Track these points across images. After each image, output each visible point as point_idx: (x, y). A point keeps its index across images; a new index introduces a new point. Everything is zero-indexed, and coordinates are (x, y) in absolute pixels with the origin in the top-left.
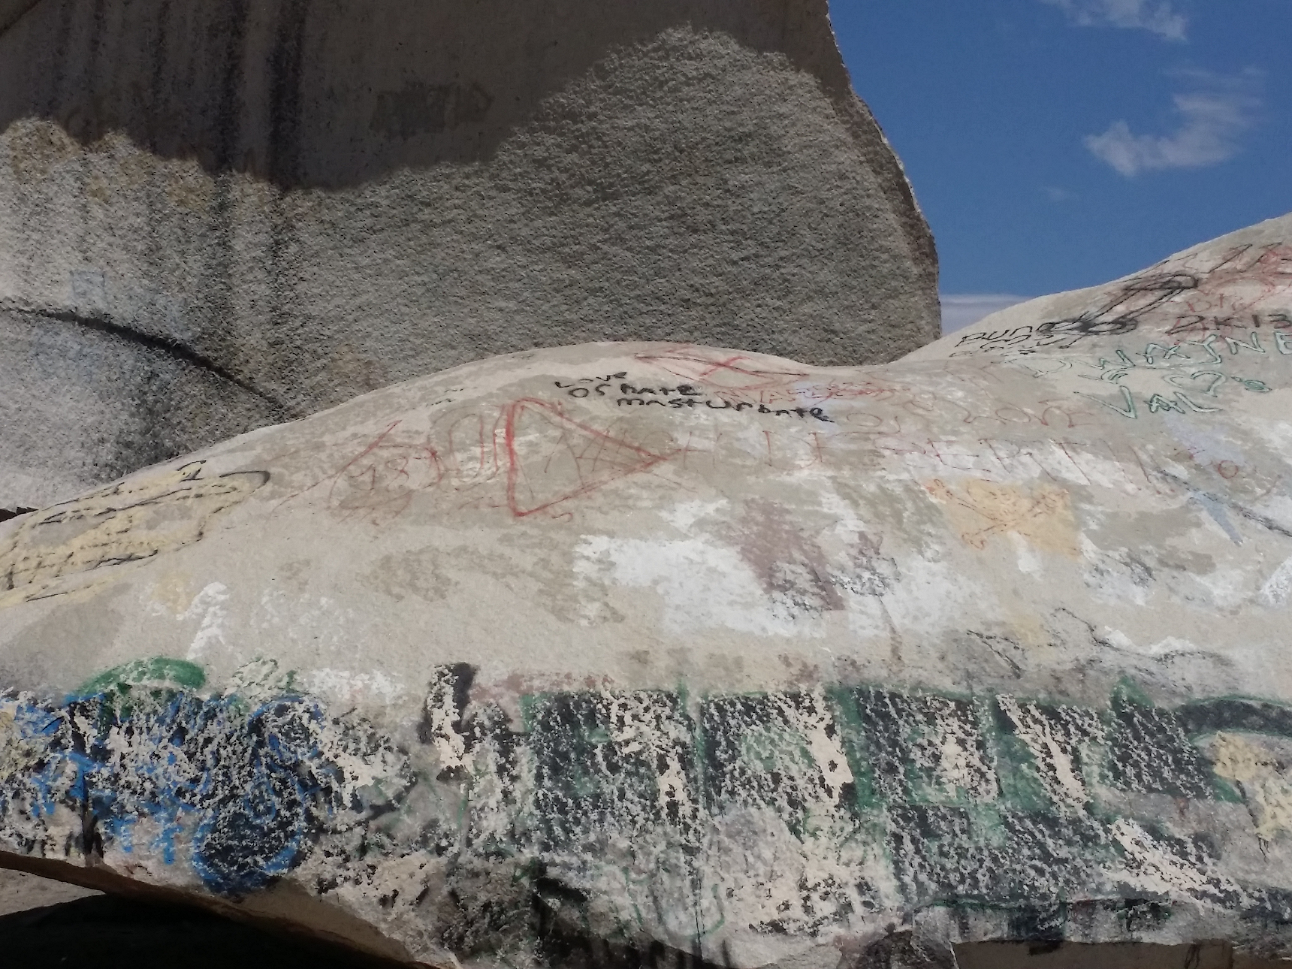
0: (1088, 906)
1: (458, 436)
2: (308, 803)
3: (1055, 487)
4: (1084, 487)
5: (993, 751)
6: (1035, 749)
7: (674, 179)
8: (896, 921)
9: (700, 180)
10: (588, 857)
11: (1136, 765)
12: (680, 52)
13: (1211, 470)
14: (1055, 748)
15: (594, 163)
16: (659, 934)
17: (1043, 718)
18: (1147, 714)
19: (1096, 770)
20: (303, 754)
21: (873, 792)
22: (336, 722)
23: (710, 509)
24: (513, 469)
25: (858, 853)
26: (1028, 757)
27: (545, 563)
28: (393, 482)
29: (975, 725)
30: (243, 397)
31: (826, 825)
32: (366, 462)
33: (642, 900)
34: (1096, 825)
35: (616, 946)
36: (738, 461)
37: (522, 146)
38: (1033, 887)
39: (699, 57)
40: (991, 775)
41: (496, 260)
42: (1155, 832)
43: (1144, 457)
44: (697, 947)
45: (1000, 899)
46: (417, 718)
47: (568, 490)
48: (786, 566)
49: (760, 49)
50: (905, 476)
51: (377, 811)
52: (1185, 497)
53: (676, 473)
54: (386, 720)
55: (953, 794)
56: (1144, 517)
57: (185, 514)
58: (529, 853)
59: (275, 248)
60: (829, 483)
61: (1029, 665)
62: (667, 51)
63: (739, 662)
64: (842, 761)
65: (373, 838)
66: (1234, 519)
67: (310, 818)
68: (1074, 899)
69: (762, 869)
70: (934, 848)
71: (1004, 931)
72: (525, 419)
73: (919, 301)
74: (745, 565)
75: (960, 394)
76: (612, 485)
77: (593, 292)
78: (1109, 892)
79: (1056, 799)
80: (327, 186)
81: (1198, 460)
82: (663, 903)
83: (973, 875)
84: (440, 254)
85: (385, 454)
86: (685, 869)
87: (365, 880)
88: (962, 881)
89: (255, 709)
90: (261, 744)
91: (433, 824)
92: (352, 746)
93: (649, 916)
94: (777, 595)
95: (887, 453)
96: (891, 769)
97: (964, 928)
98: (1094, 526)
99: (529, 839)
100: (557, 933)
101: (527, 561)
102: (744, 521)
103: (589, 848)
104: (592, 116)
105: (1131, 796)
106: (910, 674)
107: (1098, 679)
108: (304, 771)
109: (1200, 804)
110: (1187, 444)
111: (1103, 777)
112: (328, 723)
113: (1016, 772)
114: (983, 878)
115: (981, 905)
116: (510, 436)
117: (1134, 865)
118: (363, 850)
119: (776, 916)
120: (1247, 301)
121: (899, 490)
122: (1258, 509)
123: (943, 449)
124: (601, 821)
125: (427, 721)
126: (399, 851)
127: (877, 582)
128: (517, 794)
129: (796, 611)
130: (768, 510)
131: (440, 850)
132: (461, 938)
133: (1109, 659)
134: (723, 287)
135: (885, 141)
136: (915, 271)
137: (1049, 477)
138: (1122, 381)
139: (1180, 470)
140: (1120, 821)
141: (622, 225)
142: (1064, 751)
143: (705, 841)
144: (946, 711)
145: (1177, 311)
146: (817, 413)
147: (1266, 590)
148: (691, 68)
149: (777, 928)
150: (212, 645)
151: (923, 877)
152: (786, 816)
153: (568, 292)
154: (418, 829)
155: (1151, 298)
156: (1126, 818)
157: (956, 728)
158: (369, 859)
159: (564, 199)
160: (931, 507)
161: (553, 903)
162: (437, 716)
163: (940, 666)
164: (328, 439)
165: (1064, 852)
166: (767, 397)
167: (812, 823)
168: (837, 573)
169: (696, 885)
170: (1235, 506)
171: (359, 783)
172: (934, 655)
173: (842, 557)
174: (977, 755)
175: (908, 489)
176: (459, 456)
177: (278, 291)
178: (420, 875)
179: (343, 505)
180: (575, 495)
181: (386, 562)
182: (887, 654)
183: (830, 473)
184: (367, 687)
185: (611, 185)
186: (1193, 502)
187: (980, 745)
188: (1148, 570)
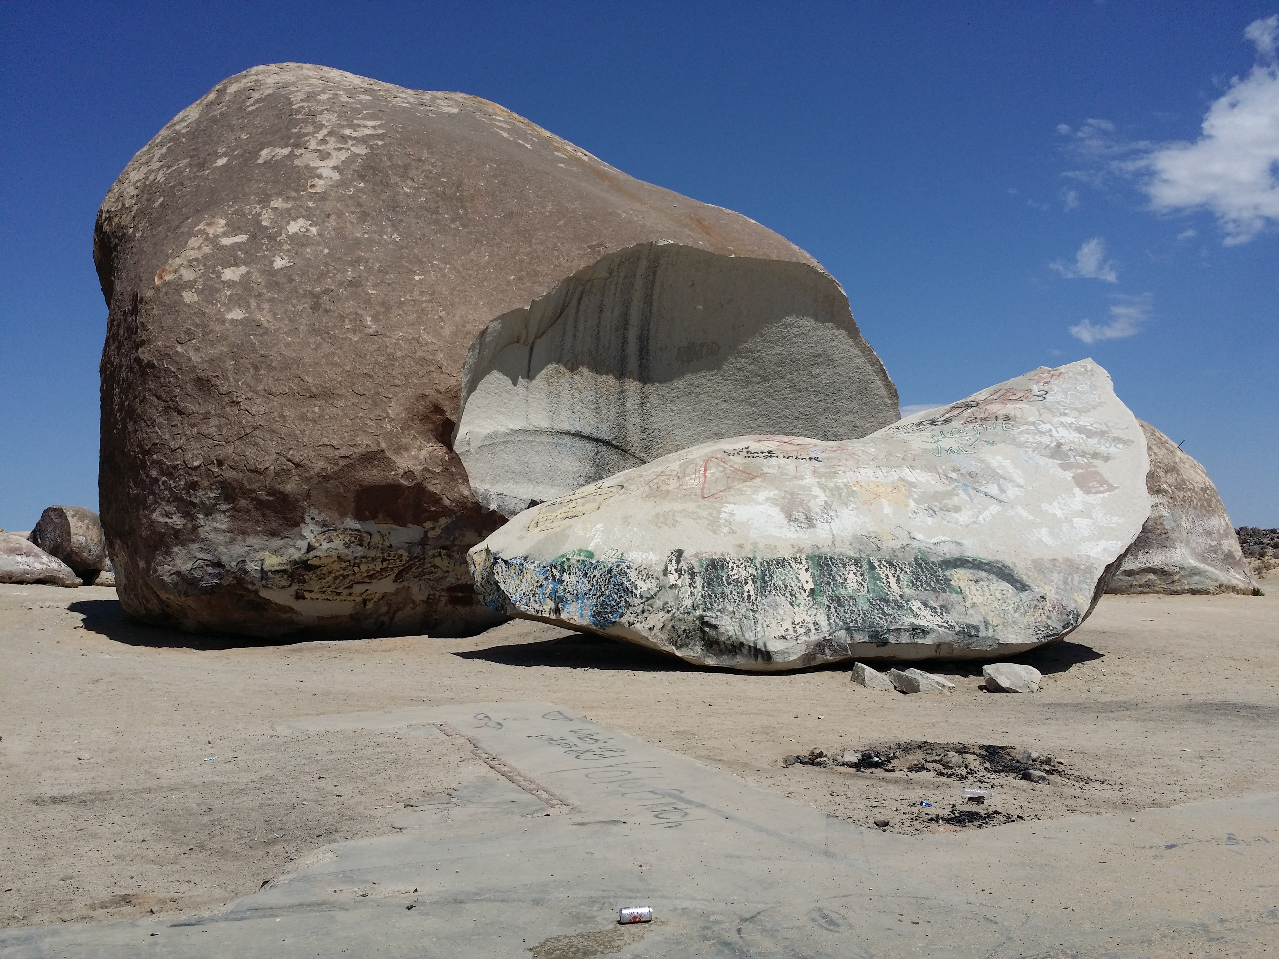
0: (898, 630)
1: (688, 471)
2: (626, 596)
3: (903, 483)
4: (914, 483)
5: (866, 577)
6: (883, 576)
7: (791, 373)
8: (826, 635)
9: (801, 372)
10: (719, 613)
11: (921, 581)
12: (791, 326)
13: (966, 475)
14: (890, 576)
15: (760, 368)
16: (742, 639)
17: (887, 565)
18: (927, 563)
19: (905, 583)
20: (624, 580)
21: (821, 591)
22: (636, 570)
23: (771, 494)
24: (705, 482)
25: (814, 612)
26: (880, 579)
27: (711, 514)
28: (664, 488)
29: (861, 568)
30: (632, 459)
31: (803, 602)
32: (655, 481)
33: (737, 628)
34: (904, 602)
35: (728, 644)
36: (784, 477)
37: (732, 363)
38: (878, 624)
39: (799, 327)
40: (865, 585)
41: (724, 406)
42: (926, 605)
43: (940, 471)
44: (755, 644)
45: (865, 628)
46: (663, 567)
47: (722, 489)
48: (796, 513)
49: (823, 322)
50: (845, 480)
51: (648, 599)
52: (954, 485)
53: (761, 482)
54: (652, 569)
55: (850, 592)
56: (936, 493)
57: (595, 501)
58: (698, 613)
59: (642, 405)
60: (816, 484)
61: (884, 547)
62: (786, 326)
63: (776, 547)
64: (811, 581)
65: (646, 608)
66: (972, 492)
67: (626, 601)
68: (893, 628)
69: (779, 617)
70: (842, 610)
71: (867, 639)
72: (711, 464)
73: (891, 413)
74: (782, 513)
75: (873, 450)
76: (738, 487)
77: (761, 416)
78: (906, 625)
79: (889, 593)
80: (660, 382)
81: (962, 471)
82: (744, 629)
83: (856, 620)
84: (703, 404)
85: (662, 478)
86: (752, 617)
87: (644, 622)
88: (852, 622)
89: (610, 566)
90: (611, 577)
91: (666, 603)
92: (640, 577)
93: (739, 633)
94: (791, 523)
95: (840, 472)
96: (828, 583)
97: (852, 638)
98: (916, 497)
99: (699, 608)
100: (709, 639)
101: (705, 514)
102: (783, 498)
103: (719, 611)
104: (758, 351)
105: (918, 592)
106: (838, 550)
107: (910, 551)
108: (624, 586)
109: (944, 595)
110: (958, 466)
111: (908, 585)
112: (633, 570)
113: (875, 584)
114: (860, 621)
115: (858, 630)
116: (705, 470)
117: (916, 616)
118: (643, 612)
119: (783, 633)
120: (994, 411)
121: (842, 485)
122: (982, 488)
123: (862, 470)
124: (724, 602)
125: (666, 568)
126: (655, 612)
127: (829, 518)
128: (695, 593)
129: (798, 529)
130: (792, 494)
131: (668, 612)
132: (676, 642)
133: (915, 544)
134: (812, 412)
135: (875, 353)
136: (889, 402)
137: (901, 479)
138: (938, 443)
139: (954, 475)
140: (913, 601)
141: (772, 390)
142: (894, 576)
143: (760, 608)
144: (850, 563)
145: (968, 415)
146: (817, 459)
147: (981, 518)
148: (796, 331)
149: (783, 637)
150: (597, 545)
151: (837, 620)
152: (789, 599)
153: (752, 416)
154: (661, 605)
155: (960, 410)
156: (915, 600)
157: (853, 569)
158: (645, 615)
159: (749, 382)
160: (854, 491)
161: (707, 629)
162: (670, 567)
163: (850, 547)
164: (645, 474)
165: (890, 612)
166: (800, 454)
167: (798, 602)
168: (815, 515)
169: (756, 623)
170: (973, 488)
171: (642, 590)
172: (848, 543)
173: (818, 510)
174: (861, 578)
175: (845, 485)
176: (687, 478)
177: (643, 421)
178: (662, 620)
179: (647, 496)
180: (724, 490)
181: (657, 515)
182: (830, 544)
183: (817, 480)
184: (647, 558)
185: (767, 376)
186: (957, 486)
187: (862, 575)
188: (935, 512)
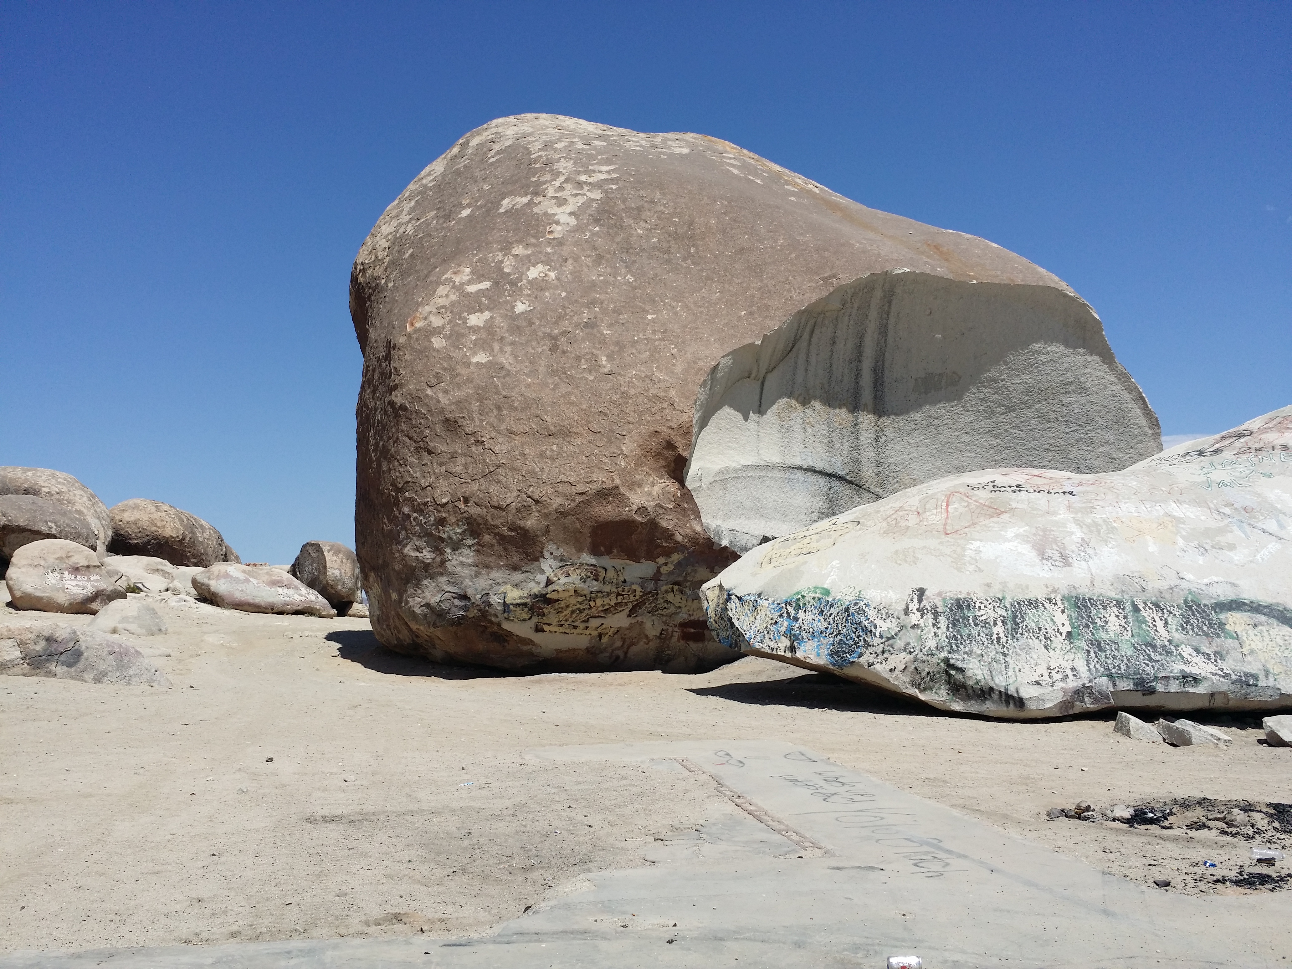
0: (1167, 678)
1: (928, 506)
2: (865, 636)
3: (1169, 519)
4: (1182, 518)
5: (1130, 619)
6: (1149, 619)
7: (1039, 402)
8: (1086, 682)
9: (1051, 401)
10: (965, 656)
11: (1192, 625)
12: (1039, 352)
13: (1241, 510)
14: (1157, 619)
15: (1004, 398)
16: (992, 684)
17: (1153, 607)
18: (1199, 606)
19: (1174, 627)
20: (863, 619)
21: (1079, 635)
22: (875, 608)
23: (1021, 530)
24: (947, 518)
25: (1072, 656)
26: (1145, 622)
27: (955, 551)
28: (903, 524)
29: (1123, 610)
30: (866, 494)
31: (1059, 646)
32: (893, 517)
33: (985, 672)
34: (1172, 648)
35: (976, 688)
36: (1035, 512)
37: (974, 393)
38: (1144, 671)
39: (1048, 353)
40: (1129, 629)
41: (966, 438)
42: (1197, 651)
43: (1212, 506)
44: (1006, 689)
45: (1130, 674)
46: (904, 607)
47: (966, 525)
48: (1049, 551)
49: (1074, 348)
50: (1104, 516)
51: (888, 639)
52: (1227, 521)
53: (1010, 517)
54: (892, 608)
55: (1112, 636)
56: (1207, 529)
57: (829, 537)
58: (943, 654)
59: (877, 439)
60: (1071, 519)
61: (1149, 587)
62: (1033, 352)
63: (1027, 587)
64: (1067, 623)
65: (886, 648)
66: (1248, 529)
67: (865, 641)
68: (1161, 675)
69: (1033, 662)
70: (1103, 655)
71: (1131, 687)
72: (954, 499)
73: (1152, 444)
74: (1033, 551)
75: (1135, 483)
76: (984, 523)
77: (1007, 448)
78: (1176, 672)
79: (1156, 638)
80: (896, 414)
81: (1235, 506)
82: (994, 673)
83: (1119, 666)
84: (942, 437)
85: (901, 513)
86: (1002, 661)
87: (884, 663)
88: (1114, 668)
89: (847, 603)
90: (848, 616)
91: (908, 644)
92: (880, 616)
93: (988, 678)
94: (1045, 561)
95: (1098, 507)
96: (1087, 626)
97: (1115, 685)
98: (1184, 533)
99: (943, 649)
100: (955, 683)
101: (948, 551)
102: (1034, 534)
103: (965, 653)
104: (1002, 380)
105: (1189, 637)
106: (1097, 591)
107: (1179, 592)
108: (863, 625)
109: (1218, 640)
110: (1232, 500)
111: (1177, 630)
112: (872, 608)
113: (1140, 627)
114: (1123, 667)
115: (1122, 677)
116: (947, 505)
117: (1187, 663)
118: (883, 652)
119: (1038, 679)
120: (1271, 440)
121: (1100, 522)
122: (1260, 525)
123: (1122, 505)
124: (970, 644)
125: (907, 608)
126: (896, 653)
127: (1087, 556)
128: (939, 634)
129: (1052, 567)
130: (1045, 530)
131: (911, 653)
132: (920, 684)
133: (1184, 584)
134: (1063, 443)
135: (1133, 380)
136: (1150, 432)
137: (1167, 515)
138: (1208, 475)
139: (1227, 510)
140: (1183, 646)
141: (1018, 421)
142: (1161, 620)
143: (1011, 651)
144: (1112, 605)
145: (1241, 445)
146: (1071, 493)
147: (1258, 557)
148: (1044, 358)
149: (1038, 683)
150: (833, 582)
151: (1098, 666)
152: (1043, 643)
153: (996, 448)
154: (903, 646)
155: (1232, 440)
156: (1186, 645)
157: (1115, 611)
158: (885, 655)
159: (993, 413)
160: (1114, 528)
161: (953, 672)
162: (911, 606)
163: (1111, 588)
164: (882, 509)
165: (1158, 658)
166: (1051, 487)
167: (1053, 646)
168: (1071, 553)
169: (1007, 667)
170: (1250, 524)
171: (882, 629)
172: (1109, 583)
173: (1074, 547)
174: (1124, 621)
175: (1104, 521)
176: (928, 514)
177: (878, 455)
178: (904, 661)
179: (884, 533)
180: (969, 526)
181: (897, 552)
182: (1089, 584)
183: (1072, 516)
184: (886, 596)
185: (1012, 406)
186: (1231, 522)
187: (1125, 617)
188: (1206, 550)
